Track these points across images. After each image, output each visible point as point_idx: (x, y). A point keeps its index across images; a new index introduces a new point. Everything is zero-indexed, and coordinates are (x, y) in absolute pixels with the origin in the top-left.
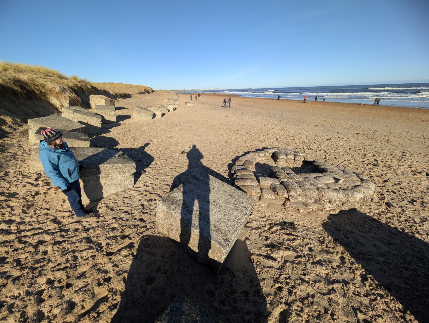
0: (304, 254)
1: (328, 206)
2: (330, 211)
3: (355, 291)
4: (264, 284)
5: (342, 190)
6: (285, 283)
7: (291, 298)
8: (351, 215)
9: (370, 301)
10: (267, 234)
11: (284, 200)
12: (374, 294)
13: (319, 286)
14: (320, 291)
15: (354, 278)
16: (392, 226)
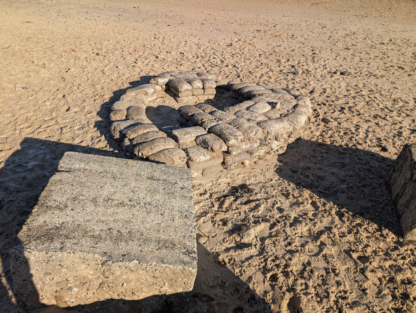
0: (276, 219)
1: (275, 145)
2: (277, 150)
3: (339, 233)
4: (254, 284)
5: (284, 117)
6: (275, 267)
7: (290, 281)
8: (298, 147)
9: (355, 236)
10: (221, 216)
11: (222, 157)
12: (354, 227)
13: (309, 249)
14: (313, 254)
15: (332, 220)
16: (337, 145)
